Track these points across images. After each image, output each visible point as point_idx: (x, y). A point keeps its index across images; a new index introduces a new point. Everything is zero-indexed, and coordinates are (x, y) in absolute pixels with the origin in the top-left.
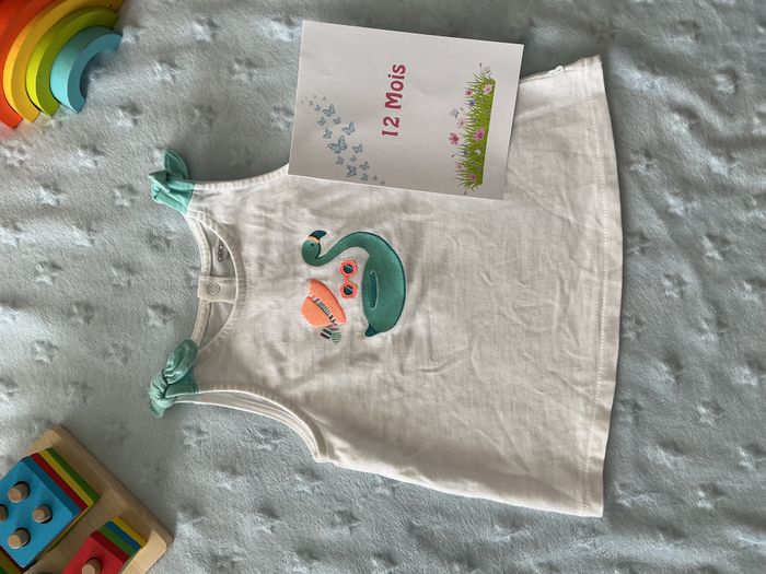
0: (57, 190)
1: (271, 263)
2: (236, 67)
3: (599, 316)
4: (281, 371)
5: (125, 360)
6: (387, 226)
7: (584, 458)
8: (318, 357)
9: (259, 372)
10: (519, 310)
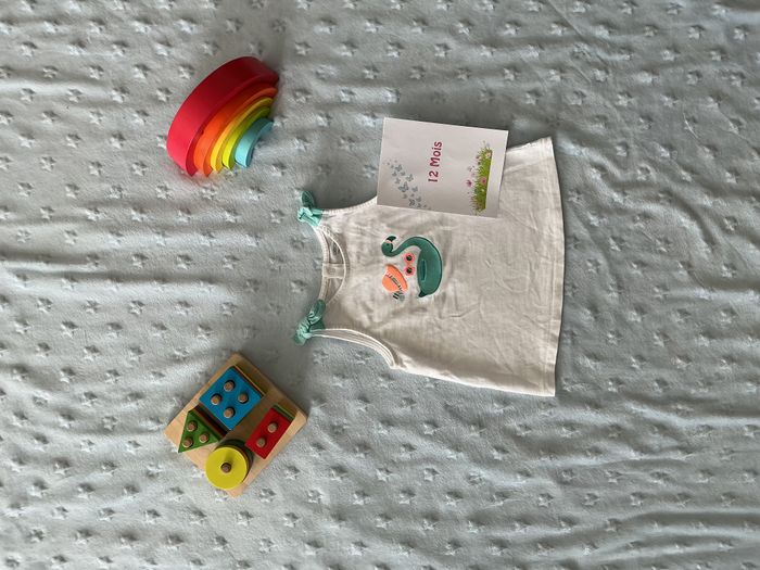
0: (236, 214)
1: (364, 255)
2: (342, 142)
3: (552, 283)
4: (370, 318)
5: (278, 313)
6: (431, 233)
7: (544, 363)
8: (392, 309)
9: (357, 319)
10: (506, 281)
